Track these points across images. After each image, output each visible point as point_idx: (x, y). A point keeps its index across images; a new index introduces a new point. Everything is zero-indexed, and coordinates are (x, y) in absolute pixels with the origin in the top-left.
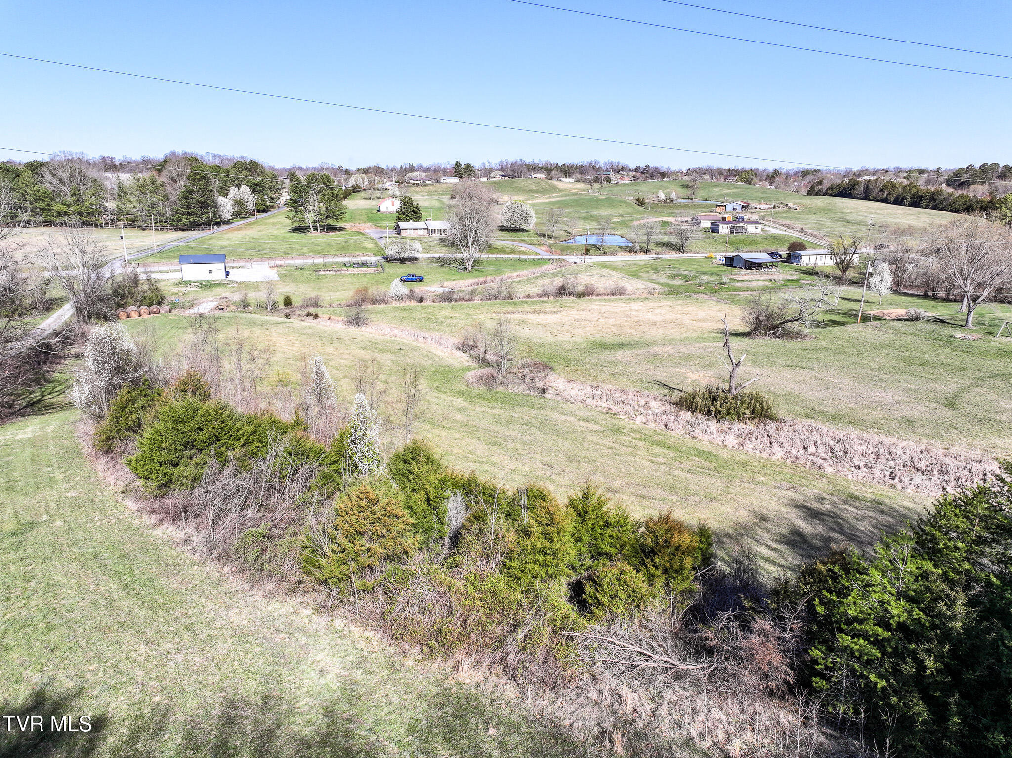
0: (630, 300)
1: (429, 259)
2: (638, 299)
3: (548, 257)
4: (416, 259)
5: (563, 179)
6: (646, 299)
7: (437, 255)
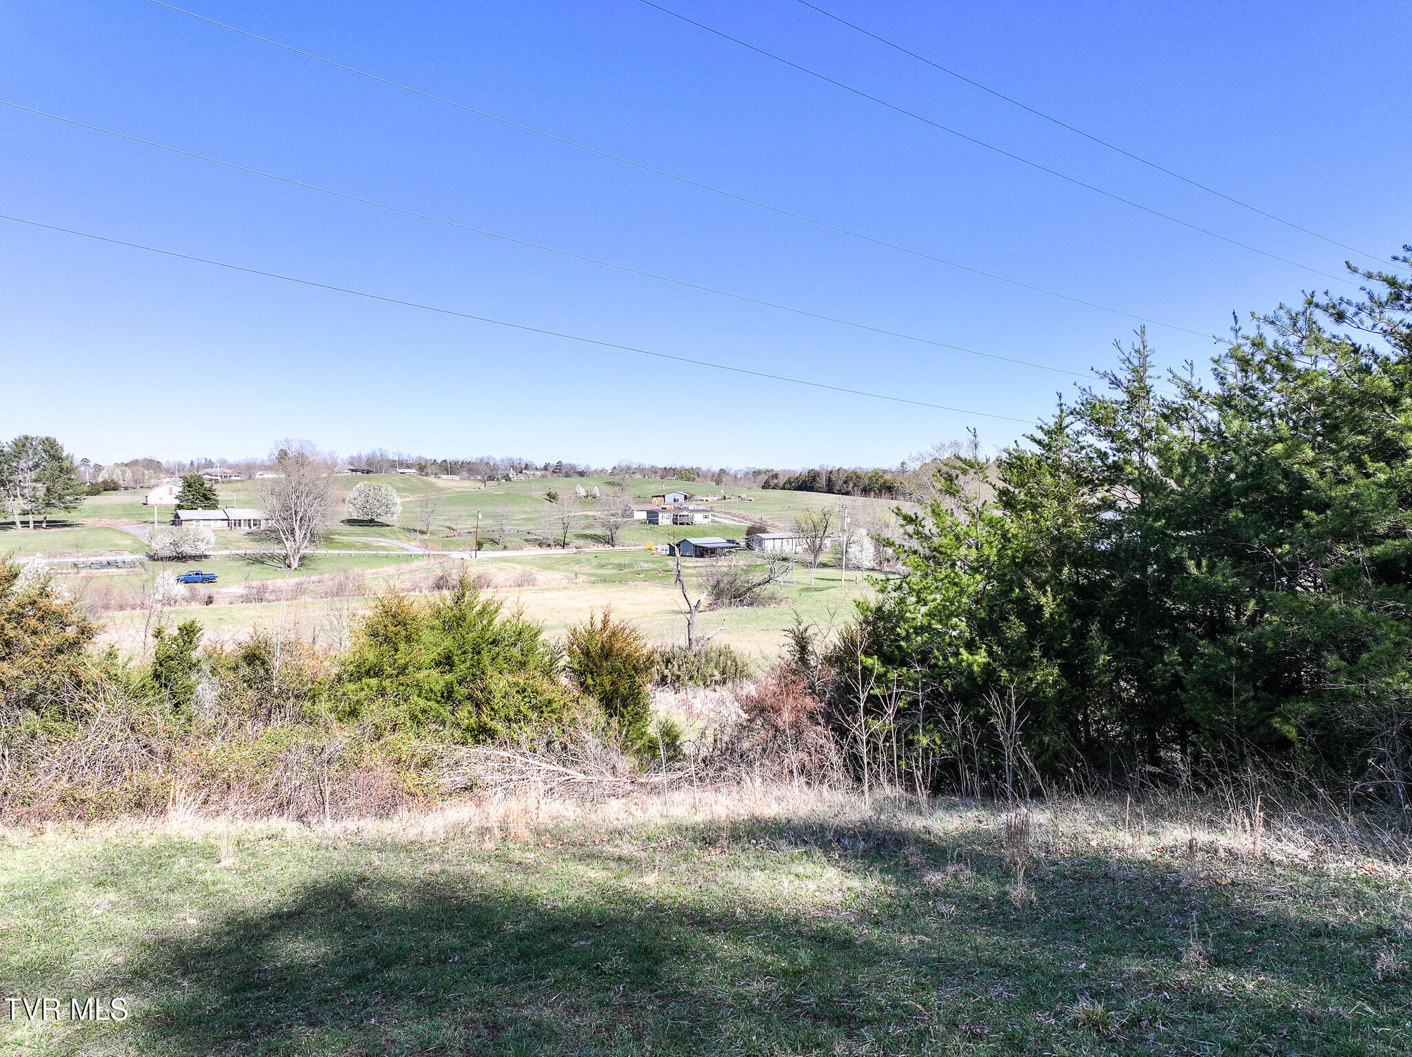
0: (542, 590)
1: (228, 557)
2: (554, 589)
3: (422, 553)
4: (206, 557)
5: (444, 476)
6: (565, 588)
7: (242, 552)
